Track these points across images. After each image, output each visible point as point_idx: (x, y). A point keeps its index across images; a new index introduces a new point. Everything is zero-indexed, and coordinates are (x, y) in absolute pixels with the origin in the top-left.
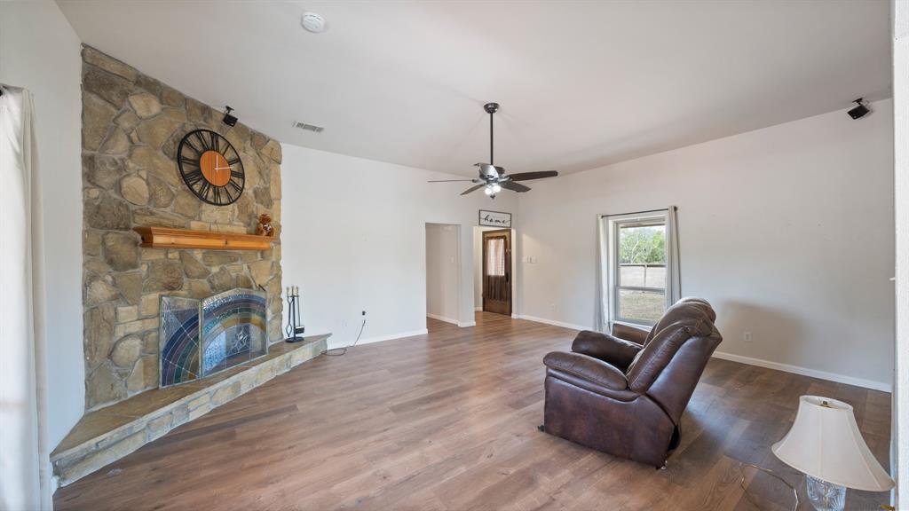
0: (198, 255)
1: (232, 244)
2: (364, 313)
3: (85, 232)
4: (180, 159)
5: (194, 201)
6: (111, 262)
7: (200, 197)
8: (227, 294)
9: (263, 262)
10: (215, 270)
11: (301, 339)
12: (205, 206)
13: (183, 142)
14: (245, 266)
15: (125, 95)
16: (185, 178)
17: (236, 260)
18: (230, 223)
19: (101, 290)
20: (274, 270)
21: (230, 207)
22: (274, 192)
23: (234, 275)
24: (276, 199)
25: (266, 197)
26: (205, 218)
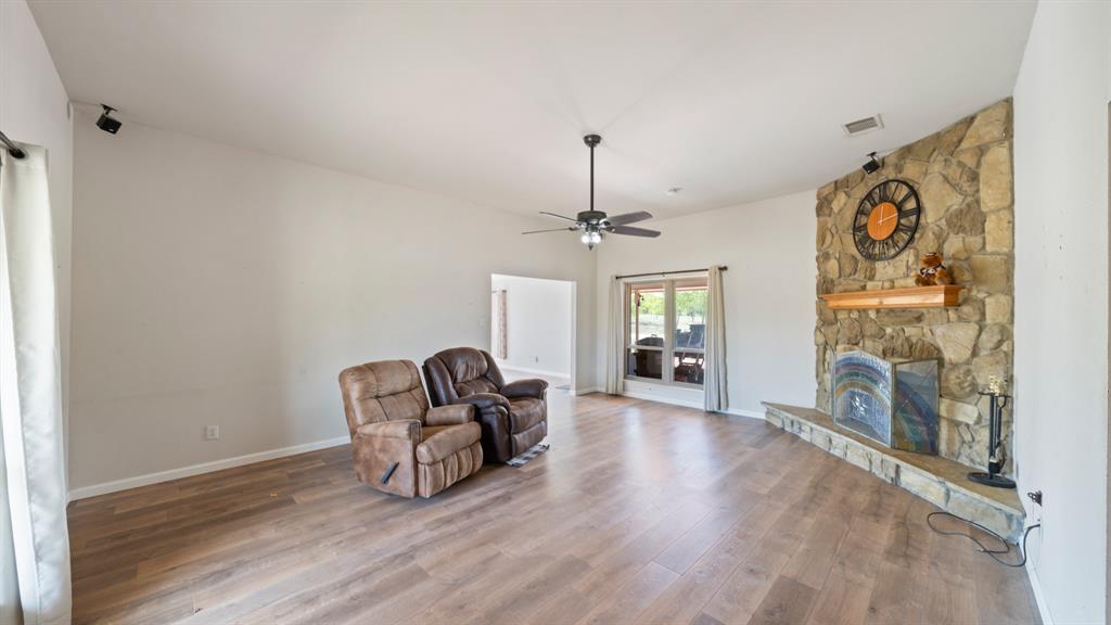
0: (873, 315)
4: (856, 230)
6: (825, 320)
7: (870, 256)
9: (959, 326)
10: (889, 331)
12: (877, 264)
14: (928, 330)
15: (829, 204)
16: (859, 244)
19: (820, 338)
20: (989, 340)
21: (904, 256)
22: (989, 198)
23: (914, 340)
24: (993, 212)
25: (970, 218)
26: (877, 277)
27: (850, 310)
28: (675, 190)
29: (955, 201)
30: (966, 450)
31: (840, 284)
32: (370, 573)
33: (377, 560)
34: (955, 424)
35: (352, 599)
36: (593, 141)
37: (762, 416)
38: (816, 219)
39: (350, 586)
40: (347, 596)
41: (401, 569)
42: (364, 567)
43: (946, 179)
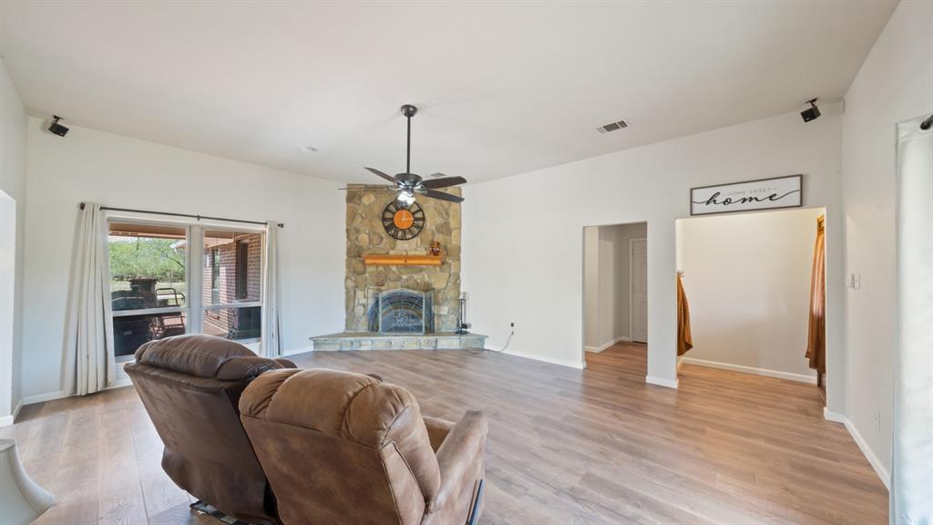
0: (394, 268)
1: (409, 262)
2: (512, 325)
3: (347, 260)
4: (384, 219)
5: (392, 239)
6: (354, 272)
7: (395, 237)
8: (412, 291)
9: (442, 274)
10: (405, 277)
11: (466, 333)
12: (399, 242)
13: (387, 210)
14: (426, 276)
15: (360, 198)
16: (387, 229)
17: (421, 271)
18: (415, 250)
19: (351, 284)
20: (452, 279)
21: (415, 239)
22: (453, 224)
23: (419, 281)
24: (455, 229)
25: (445, 229)
26: (397, 248)
27: (377, 265)
28: (313, 149)
29: (439, 220)
30: (444, 326)
31: (369, 249)
32: (608, 509)
33: (590, 512)
34: (440, 316)
35: (639, 507)
36: (409, 111)
37: (311, 349)
38: (345, 204)
39: (629, 515)
40: (639, 512)
41: (590, 491)
42: (603, 517)
43: (435, 209)
